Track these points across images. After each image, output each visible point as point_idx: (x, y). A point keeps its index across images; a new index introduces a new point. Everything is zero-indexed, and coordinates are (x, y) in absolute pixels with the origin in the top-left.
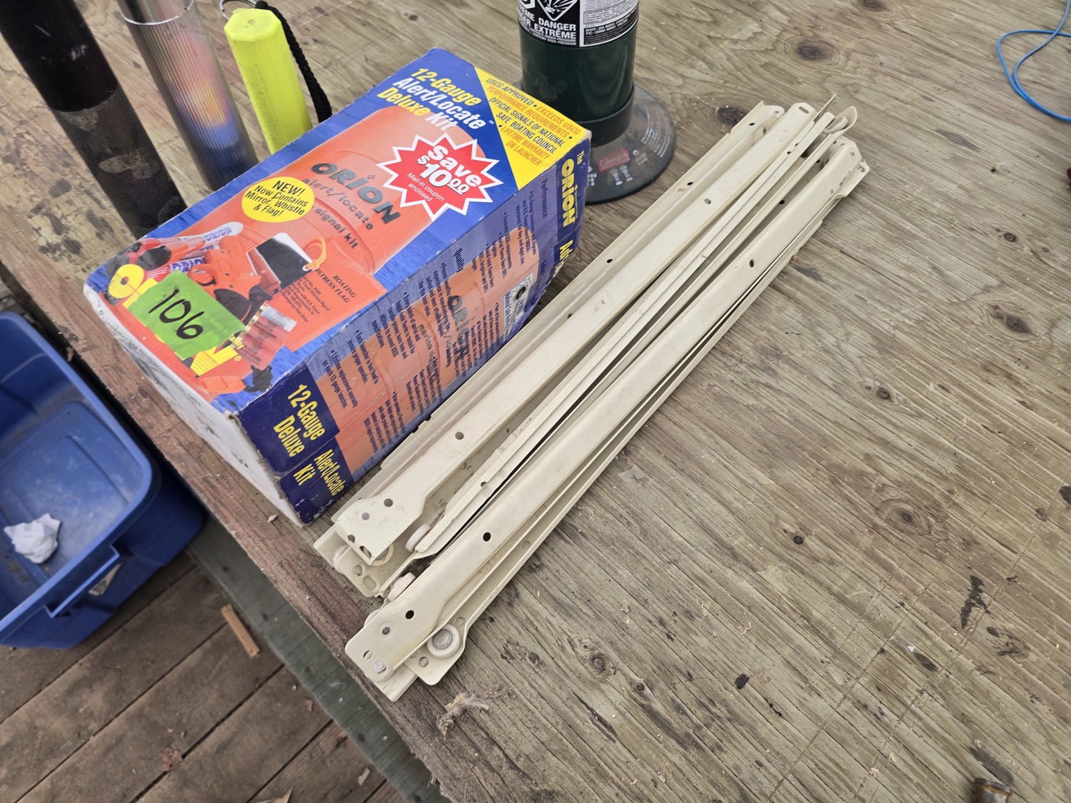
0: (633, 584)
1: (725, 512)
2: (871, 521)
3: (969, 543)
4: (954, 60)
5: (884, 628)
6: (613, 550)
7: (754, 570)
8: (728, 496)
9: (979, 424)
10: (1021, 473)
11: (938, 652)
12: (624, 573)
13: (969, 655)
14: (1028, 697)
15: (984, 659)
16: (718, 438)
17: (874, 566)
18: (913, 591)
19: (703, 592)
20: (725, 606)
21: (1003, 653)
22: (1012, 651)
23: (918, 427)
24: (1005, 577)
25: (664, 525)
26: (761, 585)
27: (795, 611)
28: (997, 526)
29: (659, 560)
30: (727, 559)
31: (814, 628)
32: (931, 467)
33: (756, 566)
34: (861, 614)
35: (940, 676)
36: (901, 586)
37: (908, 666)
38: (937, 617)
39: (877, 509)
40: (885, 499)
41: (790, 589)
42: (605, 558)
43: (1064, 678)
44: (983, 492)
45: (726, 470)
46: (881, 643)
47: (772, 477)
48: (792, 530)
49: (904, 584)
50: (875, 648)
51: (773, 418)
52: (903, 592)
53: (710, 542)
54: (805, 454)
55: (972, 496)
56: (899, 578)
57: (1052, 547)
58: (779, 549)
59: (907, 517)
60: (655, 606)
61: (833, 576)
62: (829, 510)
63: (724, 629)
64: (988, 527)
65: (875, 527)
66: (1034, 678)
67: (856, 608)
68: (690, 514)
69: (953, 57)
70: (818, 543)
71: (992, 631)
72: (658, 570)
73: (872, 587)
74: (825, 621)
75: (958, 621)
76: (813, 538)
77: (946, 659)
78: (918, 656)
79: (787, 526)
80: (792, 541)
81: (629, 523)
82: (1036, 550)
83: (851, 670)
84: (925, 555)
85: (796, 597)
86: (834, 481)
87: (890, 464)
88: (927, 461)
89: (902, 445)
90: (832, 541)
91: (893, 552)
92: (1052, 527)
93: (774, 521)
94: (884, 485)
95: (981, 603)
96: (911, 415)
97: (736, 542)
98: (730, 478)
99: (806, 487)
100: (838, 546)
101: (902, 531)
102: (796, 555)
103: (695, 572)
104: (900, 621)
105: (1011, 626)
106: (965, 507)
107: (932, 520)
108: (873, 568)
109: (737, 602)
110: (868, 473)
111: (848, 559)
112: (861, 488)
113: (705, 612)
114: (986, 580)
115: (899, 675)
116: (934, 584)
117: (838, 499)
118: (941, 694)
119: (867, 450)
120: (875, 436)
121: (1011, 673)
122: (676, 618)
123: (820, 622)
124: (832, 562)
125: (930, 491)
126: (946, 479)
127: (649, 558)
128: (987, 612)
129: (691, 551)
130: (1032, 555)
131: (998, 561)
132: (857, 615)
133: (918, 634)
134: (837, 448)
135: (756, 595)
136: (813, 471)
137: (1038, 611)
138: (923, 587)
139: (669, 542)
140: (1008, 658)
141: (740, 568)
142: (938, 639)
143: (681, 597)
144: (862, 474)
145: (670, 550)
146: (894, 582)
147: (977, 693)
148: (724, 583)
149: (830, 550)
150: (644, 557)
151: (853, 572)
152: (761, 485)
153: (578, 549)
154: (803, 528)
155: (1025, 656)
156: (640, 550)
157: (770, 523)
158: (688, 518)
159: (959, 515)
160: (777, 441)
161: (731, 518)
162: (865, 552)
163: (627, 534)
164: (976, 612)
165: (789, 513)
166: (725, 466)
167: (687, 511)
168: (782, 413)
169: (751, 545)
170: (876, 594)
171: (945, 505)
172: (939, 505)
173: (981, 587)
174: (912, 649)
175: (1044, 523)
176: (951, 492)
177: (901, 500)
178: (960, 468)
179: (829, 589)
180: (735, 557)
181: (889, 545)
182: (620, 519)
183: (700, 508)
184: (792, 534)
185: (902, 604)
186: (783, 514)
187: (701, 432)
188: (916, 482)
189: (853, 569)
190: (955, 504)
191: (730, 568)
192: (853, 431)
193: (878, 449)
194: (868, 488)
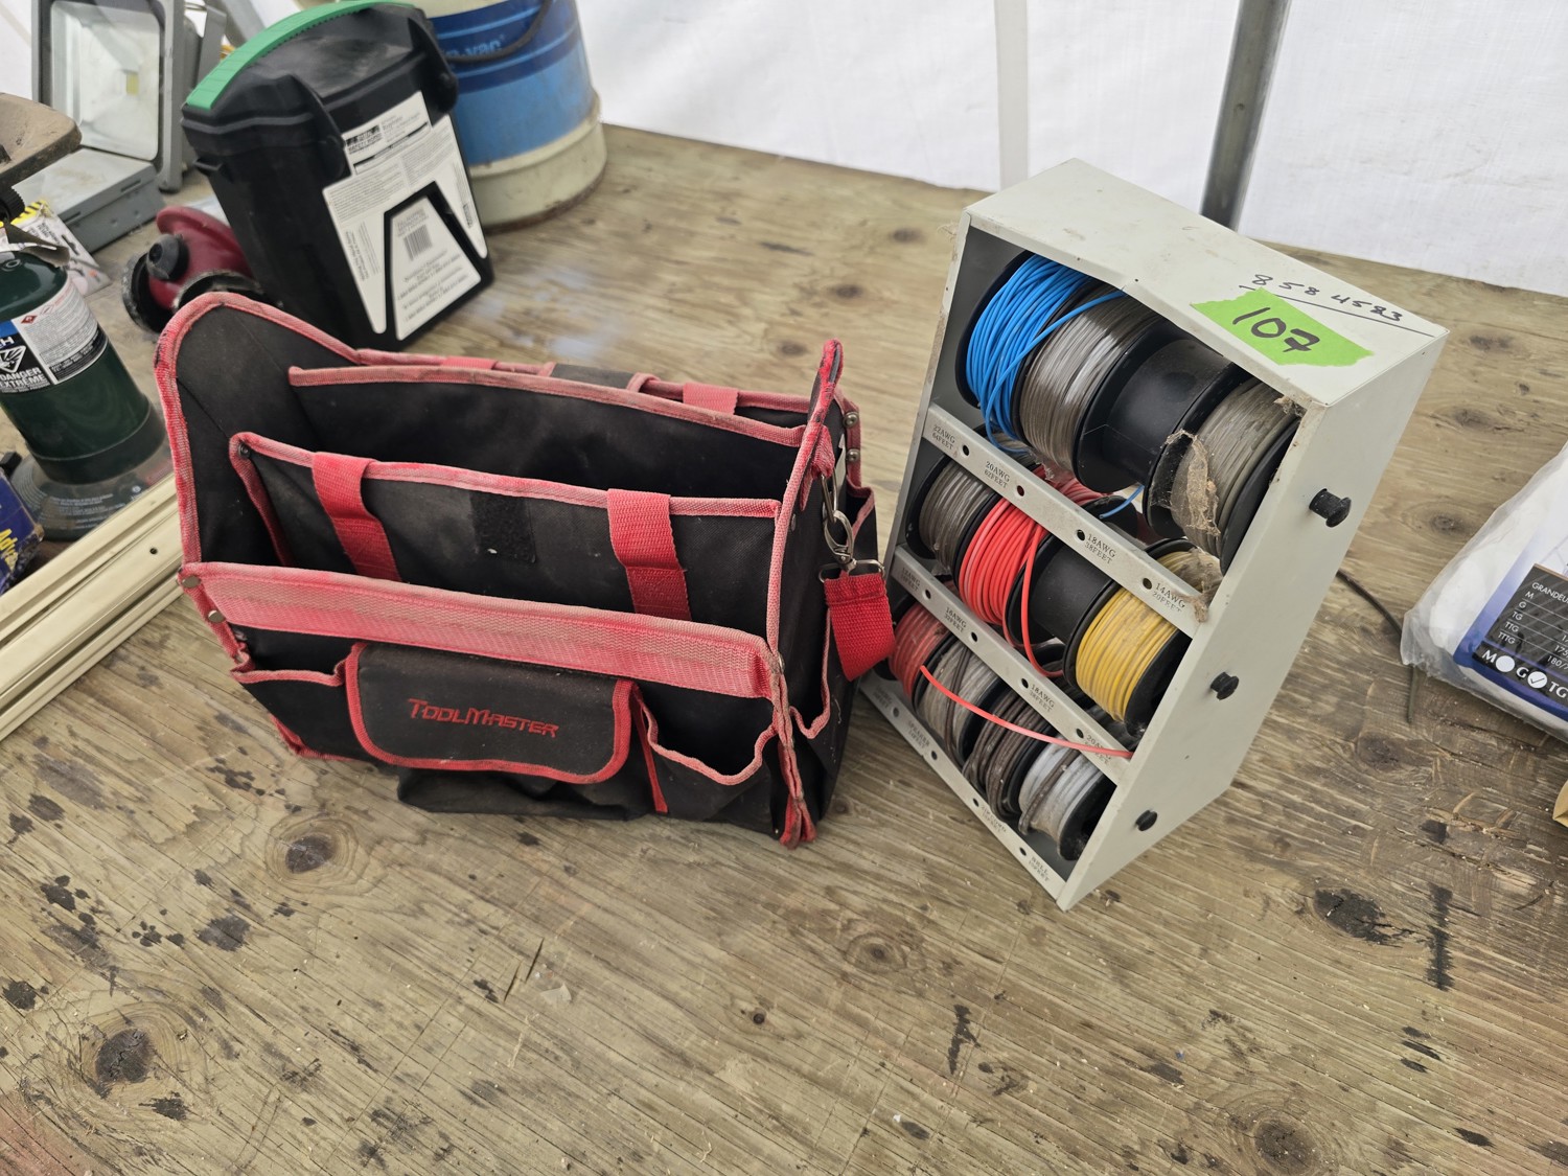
0: (566, 1137)
1: (671, 1007)
2: (839, 970)
3: (949, 966)
4: (886, 397)
5: (864, 1102)
6: (539, 1099)
7: (710, 1073)
8: (673, 987)
9: (947, 818)
10: (998, 865)
11: (928, 1114)
12: (555, 1125)
13: (961, 1105)
14: (1032, 1139)
15: (979, 1106)
16: (657, 915)
17: (847, 1026)
18: (894, 1044)
19: (652, 1121)
20: (679, 1131)
21: (998, 1093)
22: (1009, 1086)
23: (882, 838)
24: (992, 996)
25: (599, 1048)
26: (721, 1091)
27: (761, 1111)
28: (977, 936)
29: (596, 1096)
30: (678, 1069)
31: (785, 1126)
32: (900, 884)
33: (712, 1068)
34: (838, 1092)
35: (932, 1143)
36: (879, 1042)
37: (895, 1141)
38: (922, 1069)
39: (844, 953)
40: (851, 938)
41: (754, 1086)
42: (530, 1113)
43: (1069, 1101)
44: (958, 898)
45: (669, 953)
46: (863, 1121)
47: (724, 947)
48: (749, 1007)
49: (883, 1038)
50: (856, 1131)
51: (719, 872)
52: (882, 1049)
53: (655, 1053)
54: (759, 907)
55: (946, 906)
56: (876, 1032)
57: (1038, 944)
58: (737, 1037)
59: (878, 954)
60: (595, 1158)
61: (801, 1053)
62: (790, 970)
63: (680, 1162)
64: (968, 940)
65: (845, 976)
66: (1037, 1112)
67: (831, 1086)
68: (630, 1023)
69: (883, 392)
70: (781, 1015)
71: (984, 1068)
72: (595, 1110)
73: (847, 1053)
74: (798, 1114)
75: (946, 1067)
76: (775, 1011)
77: (937, 1119)
78: (907, 1126)
79: (745, 1005)
80: (752, 1023)
81: (557, 1058)
82: (1022, 953)
83: (831, 1168)
84: (903, 995)
85: (763, 1094)
86: (794, 932)
87: (855, 893)
88: (894, 877)
89: (865, 865)
90: (798, 1009)
91: (867, 1002)
92: (1037, 919)
93: (729, 1003)
94: (850, 921)
95: (970, 1036)
96: (873, 826)
97: (687, 1044)
98: (674, 962)
99: (763, 948)
100: (805, 1013)
101: (874, 973)
102: (758, 1039)
103: (641, 1098)
104: (881, 1087)
105: (1005, 1054)
106: (940, 922)
107: (906, 949)
108: (847, 1029)
109: (693, 1122)
110: (830, 911)
111: (817, 1026)
112: (825, 932)
113: (656, 1147)
114: (972, 1006)
115: (886, 1156)
116: (915, 1028)
117: (800, 953)
118: (935, 1166)
119: (827, 883)
120: (836, 862)
121: (1010, 1113)
122: (621, 1166)
123: (791, 1118)
124: (799, 1036)
125: (899, 913)
126: (915, 893)
127: (584, 1096)
128: (978, 1045)
129: (634, 1072)
130: (1018, 960)
131: (982, 978)
132: (832, 1094)
133: (903, 1097)
134: (793, 890)
135: (714, 1105)
136: (769, 926)
137: (1032, 1027)
138: (903, 1036)
139: (607, 1068)
140: (1005, 1096)
141: (695, 1077)
142: (926, 1096)
143: (626, 1136)
144: (825, 913)
145: (610, 1079)
146: (872, 1040)
147: (975, 1150)
148: (674, 1102)
149: (797, 1022)
150: (578, 1097)
151: (824, 1041)
152: (710, 960)
153: (496, 1111)
154: (763, 1002)
155: (1024, 1088)
156: (573, 1089)
157: (726, 1008)
158: (628, 1030)
159: (935, 934)
160: (726, 900)
161: (679, 1014)
162: (836, 1012)
163: (556, 1073)
164: (965, 1049)
165: (746, 987)
166: (668, 949)
167: (626, 1021)
168: (728, 863)
169: (704, 1042)
170: (852, 1061)
171: (918, 926)
172: (913, 929)
173: (967, 1016)
174: (897, 1118)
175: (1027, 918)
176: (925, 908)
177: (871, 934)
178: (932, 876)
179: (798, 1071)
180: (686, 1062)
181: (862, 994)
182: (546, 1055)
183: (641, 1013)
184: (751, 1013)
185: (883, 1065)
186: (740, 990)
187: (637, 913)
188: (885, 907)
189: (823, 1037)
190: (930, 921)
191: (681, 1079)
192: (810, 863)
193: (839, 877)
194: (833, 930)
